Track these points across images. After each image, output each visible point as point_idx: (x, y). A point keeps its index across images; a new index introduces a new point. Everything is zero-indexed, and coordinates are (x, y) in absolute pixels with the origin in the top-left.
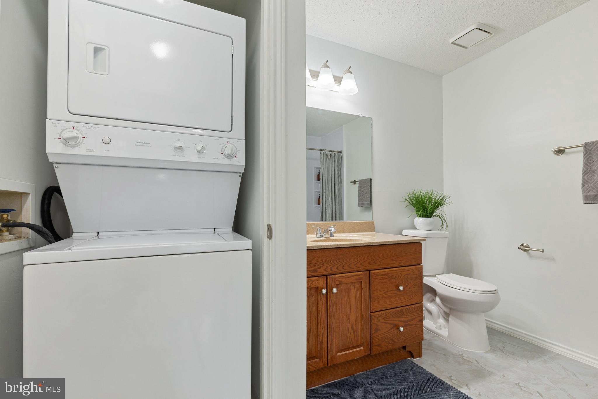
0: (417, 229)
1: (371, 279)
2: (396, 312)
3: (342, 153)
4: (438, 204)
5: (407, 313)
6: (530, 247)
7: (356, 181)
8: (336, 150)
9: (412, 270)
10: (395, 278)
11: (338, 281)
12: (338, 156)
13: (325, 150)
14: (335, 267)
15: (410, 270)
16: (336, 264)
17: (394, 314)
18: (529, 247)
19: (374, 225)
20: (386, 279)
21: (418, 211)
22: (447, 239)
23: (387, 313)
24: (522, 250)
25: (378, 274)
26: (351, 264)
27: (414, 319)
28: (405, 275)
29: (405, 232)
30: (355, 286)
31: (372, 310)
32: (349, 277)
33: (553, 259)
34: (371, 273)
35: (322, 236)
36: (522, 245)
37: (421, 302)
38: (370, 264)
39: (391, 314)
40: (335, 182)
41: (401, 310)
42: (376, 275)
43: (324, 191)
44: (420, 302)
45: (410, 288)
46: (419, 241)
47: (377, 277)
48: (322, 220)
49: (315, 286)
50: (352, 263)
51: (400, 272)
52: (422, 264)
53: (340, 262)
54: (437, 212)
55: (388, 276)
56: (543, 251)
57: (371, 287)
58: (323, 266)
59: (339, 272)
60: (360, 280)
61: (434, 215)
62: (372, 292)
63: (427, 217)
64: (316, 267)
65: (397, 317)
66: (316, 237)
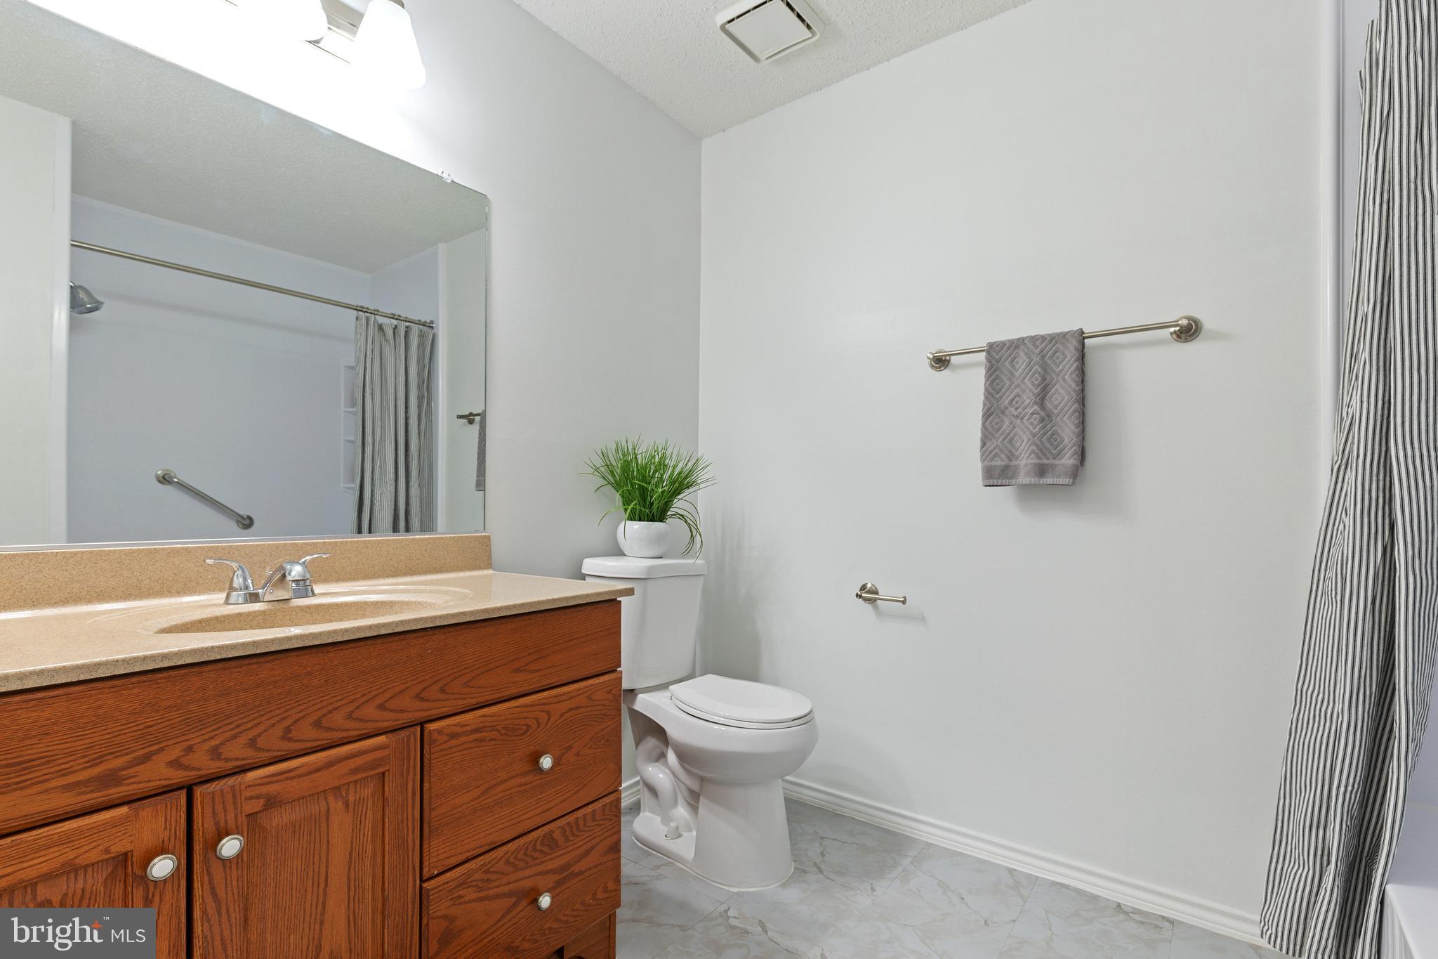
0: (624, 555)
1: (427, 755)
2: (527, 848)
3: (435, 330)
4: (681, 484)
5: (567, 840)
6: (880, 593)
7: (475, 413)
8: (416, 318)
9: (586, 694)
10: (527, 731)
11: (258, 797)
12: (422, 336)
13: (375, 313)
14: (243, 740)
15: (579, 695)
16: (243, 728)
17: (519, 856)
18: (877, 593)
19: (489, 546)
20: (493, 743)
21: (626, 502)
22: (701, 580)
23: (494, 861)
24: (866, 600)
25: (459, 730)
26: (330, 712)
27: (592, 848)
28: (562, 715)
29: (591, 565)
30: (351, 798)
31: (429, 871)
32: (318, 770)
33: (921, 619)
34: (426, 733)
35: (254, 598)
36: (863, 588)
37: (616, 787)
38: (422, 699)
39: (507, 862)
40: (406, 412)
41: (545, 836)
42: (447, 735)
43: (369, 439)
44: (611, 790)
45: (578, 755)
46: (612, 597)
47: (453, 742)
48: (360, 531)
49: (107, 851)
50: (336, 709)
51: (547, 707)
52: (620, 667)
53: (266, 717)
54: (678, 505)
55: (497, 730)
56: (904, 602)
57: (426, 785)
58: (162, 749)
59: (264, 756)
60: (375, 769)
61: (669, 513)
62: (430, 801)
63: (652, 519)
64: (119, 762)
65: (533, 863)
66: (227, 602)
